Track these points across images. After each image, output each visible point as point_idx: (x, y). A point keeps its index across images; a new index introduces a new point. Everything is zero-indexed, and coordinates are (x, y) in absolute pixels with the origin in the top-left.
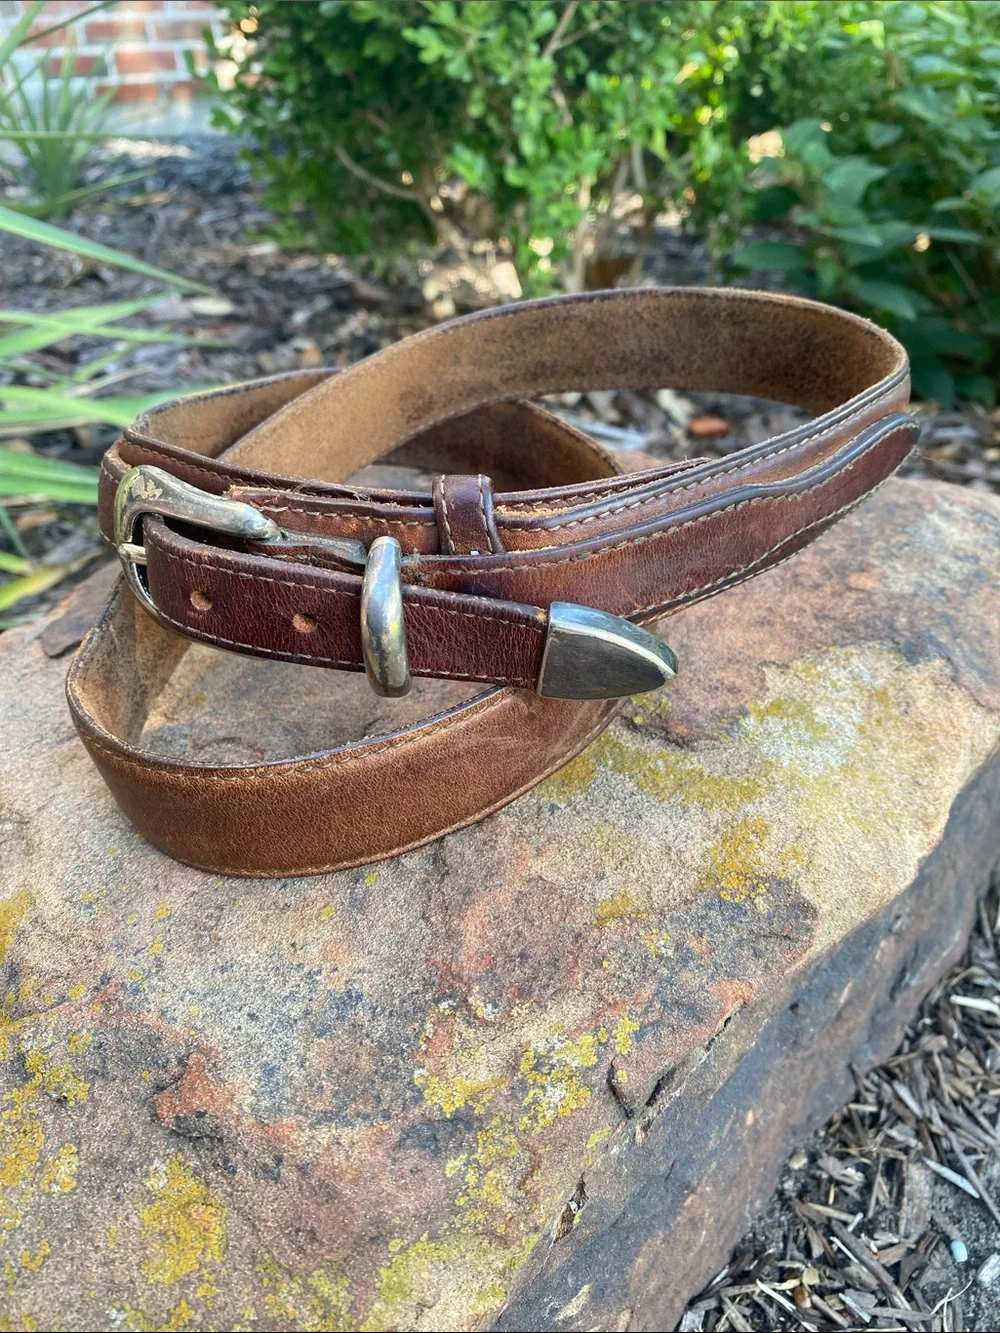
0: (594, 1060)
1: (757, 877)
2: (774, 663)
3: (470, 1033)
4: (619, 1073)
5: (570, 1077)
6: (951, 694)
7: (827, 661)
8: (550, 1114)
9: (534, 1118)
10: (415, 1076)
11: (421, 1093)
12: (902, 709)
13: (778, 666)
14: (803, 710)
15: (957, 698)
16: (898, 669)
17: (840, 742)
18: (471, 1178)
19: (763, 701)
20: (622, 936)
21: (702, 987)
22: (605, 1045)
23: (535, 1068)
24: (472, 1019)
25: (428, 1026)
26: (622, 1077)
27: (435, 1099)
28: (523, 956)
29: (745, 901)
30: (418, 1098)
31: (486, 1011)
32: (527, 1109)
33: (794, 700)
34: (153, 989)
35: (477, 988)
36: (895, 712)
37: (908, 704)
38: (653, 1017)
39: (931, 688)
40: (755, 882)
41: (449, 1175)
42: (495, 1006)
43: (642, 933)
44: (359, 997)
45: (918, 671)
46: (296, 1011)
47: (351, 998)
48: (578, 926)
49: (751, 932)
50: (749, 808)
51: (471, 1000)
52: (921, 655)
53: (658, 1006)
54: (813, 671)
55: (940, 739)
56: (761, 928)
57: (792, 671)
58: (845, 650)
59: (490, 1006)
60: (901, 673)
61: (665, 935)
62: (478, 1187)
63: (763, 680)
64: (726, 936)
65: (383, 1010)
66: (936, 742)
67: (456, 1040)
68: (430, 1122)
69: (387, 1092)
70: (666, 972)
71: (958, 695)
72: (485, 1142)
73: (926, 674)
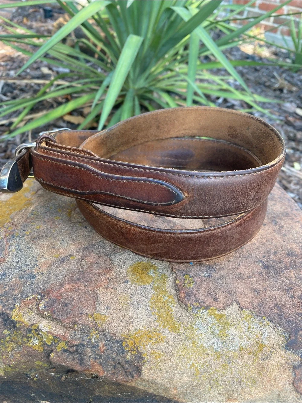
0: (49, 344)
1: (137, 349)
2: (240, 304)
3: (34, 307)
4: (52, 354)
5: (41, 341)
6: (287, 371)
7: (257, 320)
8: (31, 344)
9: (28, 341)
10: (17, 304)
11: (14, 309)
12: (263, 357)
13: (240, 307)
14: (228, 325)
15: (287, 374)
16: (279, 345)
17: (226, 345)
18: (8, 338)
19: (219, 311)
20: (88, 325)
21: (90, 357)
22: (55, 343)
23: (35, 330)
24: (38, 305)
25: (31, 297)
26: (52, 355)
27: (13, 313)
28: (66, 305)
29: (127, 350)
30: (12, 309)
31: (41, 307)
32: (28, 337)
33: (228, 319)
34: (16, 239)
35: (47, 300)
36: (260, 355)
37: (267, 358)
38: (71, 350)
39: (283, 362)
40: (135, 349)
41: (4, 333)
42: (45, 308)
43: (93, 329)
44: (34, 278)
45: (285, 352)
46: (24, 268)
47: (33, 277)
48: (85, 311)
49: (119, 360)
50: (167, 332)
51: (43, 301)
52: (293, 349)
53: (74, 349)
54: (249, 318)
55: (265, 379)
56: (122, 362)
57: (242, 312)
58: (269, 322)
59: (44, 306)
60: (277, 347)
61: (98, 336)
62: (7, 342)
63: (228, 306)
64: (112, 353)
65: (33, 285)
66: (263, 379)
67: (31, 306)
68: (8, 317)
69: (10, 301)
70: (86, 343)
71: (289, 373)
72: (15, 334)
73: (287, 356)
